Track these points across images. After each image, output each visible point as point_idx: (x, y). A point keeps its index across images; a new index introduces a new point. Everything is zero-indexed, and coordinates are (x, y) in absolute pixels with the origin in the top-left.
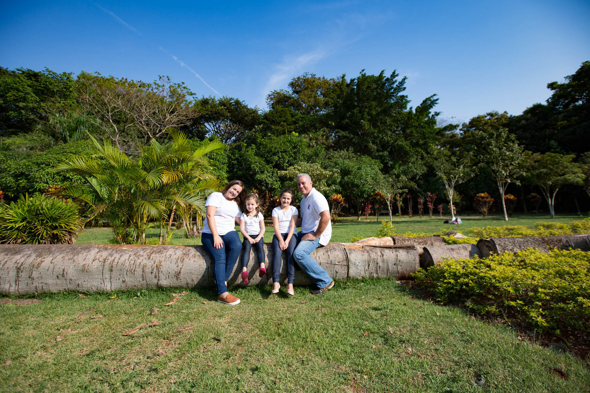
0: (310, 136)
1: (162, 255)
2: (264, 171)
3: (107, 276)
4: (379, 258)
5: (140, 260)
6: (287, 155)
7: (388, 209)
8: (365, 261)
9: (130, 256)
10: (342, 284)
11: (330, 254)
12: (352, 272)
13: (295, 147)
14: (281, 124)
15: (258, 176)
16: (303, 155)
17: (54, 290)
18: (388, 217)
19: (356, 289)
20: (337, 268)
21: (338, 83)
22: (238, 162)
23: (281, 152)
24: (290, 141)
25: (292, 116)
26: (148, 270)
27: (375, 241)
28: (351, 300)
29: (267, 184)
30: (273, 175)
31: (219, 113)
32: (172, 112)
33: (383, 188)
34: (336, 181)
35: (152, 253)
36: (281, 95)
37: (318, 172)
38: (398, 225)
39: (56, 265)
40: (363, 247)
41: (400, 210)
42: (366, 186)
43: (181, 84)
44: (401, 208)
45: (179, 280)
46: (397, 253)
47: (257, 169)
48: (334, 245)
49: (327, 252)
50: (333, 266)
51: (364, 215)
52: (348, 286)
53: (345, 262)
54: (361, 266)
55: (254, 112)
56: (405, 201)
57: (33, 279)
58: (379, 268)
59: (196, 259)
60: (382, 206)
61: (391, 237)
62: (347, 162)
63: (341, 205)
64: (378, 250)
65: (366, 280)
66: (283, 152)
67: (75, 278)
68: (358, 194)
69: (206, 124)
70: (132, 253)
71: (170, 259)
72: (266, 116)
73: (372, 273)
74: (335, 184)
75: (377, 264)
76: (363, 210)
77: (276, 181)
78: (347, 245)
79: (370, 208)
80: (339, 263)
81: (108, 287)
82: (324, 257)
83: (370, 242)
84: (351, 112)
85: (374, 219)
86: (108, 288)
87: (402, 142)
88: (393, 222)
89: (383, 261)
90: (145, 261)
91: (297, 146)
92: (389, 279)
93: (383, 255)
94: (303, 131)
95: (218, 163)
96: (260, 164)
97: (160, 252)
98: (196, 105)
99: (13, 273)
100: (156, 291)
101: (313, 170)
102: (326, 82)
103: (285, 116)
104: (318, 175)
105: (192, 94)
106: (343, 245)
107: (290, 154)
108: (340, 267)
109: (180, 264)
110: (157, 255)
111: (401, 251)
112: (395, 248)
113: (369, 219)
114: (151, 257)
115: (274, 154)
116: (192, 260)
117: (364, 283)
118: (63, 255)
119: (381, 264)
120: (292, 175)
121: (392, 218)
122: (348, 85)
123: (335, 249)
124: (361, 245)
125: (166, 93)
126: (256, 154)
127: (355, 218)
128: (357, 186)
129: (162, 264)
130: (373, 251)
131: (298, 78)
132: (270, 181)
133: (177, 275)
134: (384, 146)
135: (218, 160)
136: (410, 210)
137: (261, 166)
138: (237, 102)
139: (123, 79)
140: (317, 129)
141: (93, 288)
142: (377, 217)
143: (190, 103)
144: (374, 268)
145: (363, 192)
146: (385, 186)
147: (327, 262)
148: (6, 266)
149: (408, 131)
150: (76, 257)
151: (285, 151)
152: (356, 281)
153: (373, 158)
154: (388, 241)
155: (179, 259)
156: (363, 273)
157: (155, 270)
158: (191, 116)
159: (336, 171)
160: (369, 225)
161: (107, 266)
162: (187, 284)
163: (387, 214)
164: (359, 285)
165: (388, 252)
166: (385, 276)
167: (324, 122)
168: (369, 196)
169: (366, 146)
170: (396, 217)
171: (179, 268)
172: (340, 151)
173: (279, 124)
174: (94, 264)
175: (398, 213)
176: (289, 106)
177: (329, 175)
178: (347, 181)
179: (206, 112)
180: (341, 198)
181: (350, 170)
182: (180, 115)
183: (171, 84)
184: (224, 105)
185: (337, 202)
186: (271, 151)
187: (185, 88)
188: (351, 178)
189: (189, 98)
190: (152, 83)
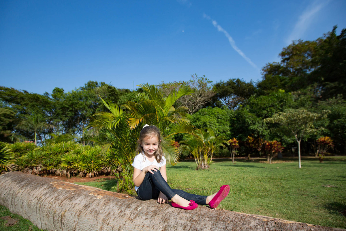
2: (256, 123)
6: (274, 108)
13: (281, 101)
15: (252, 127)
22: (237, 118)
23: (269, 107)
24: (277, 97)
25: (281, 81)
29: (258, 132)
30: (263, 125)
31: (226, 91)
32: (200, 96)
34: (324, 125)
37: (304, 115)
43: (203, 77)
47: (250, 122)
55: (250, 85)
62: (336, 107)
66: (271, 106)
69: (220, 100)
72: (260, 85)
74: (323, 128)
77: (266, 129)
91: (283, 100)
95: (223, 121)
96: (252, 118)
98: (213, 89)
99: (11, 198)
101: (299, 114)
103: (275, 82)
104: (304, 118)
105: (210, 82)
107: (277, 107)
115: (264, 109)
125: (196, 86)
126: (250, 111)
132: (260, 129)
135: (223, 119)
137: (253, 119)
138: (238, 81)
139: (174, 82)
143: (210, 88)
151: (273, 106)
158: (211, 95)
172: (328, 100)
176: (279, 74)
177: (317, 117)
178: (337, 125)
179: (219, 92)
180: (330, 140)
181: (340, 114)
182: (204, 96)
183: (198, 79)
184: (230, 85)
185: (324, 143)
186: (261, 107)
187: (206, 79)
188: (342, 121)
189: (209, 85)
190: (189, 81)
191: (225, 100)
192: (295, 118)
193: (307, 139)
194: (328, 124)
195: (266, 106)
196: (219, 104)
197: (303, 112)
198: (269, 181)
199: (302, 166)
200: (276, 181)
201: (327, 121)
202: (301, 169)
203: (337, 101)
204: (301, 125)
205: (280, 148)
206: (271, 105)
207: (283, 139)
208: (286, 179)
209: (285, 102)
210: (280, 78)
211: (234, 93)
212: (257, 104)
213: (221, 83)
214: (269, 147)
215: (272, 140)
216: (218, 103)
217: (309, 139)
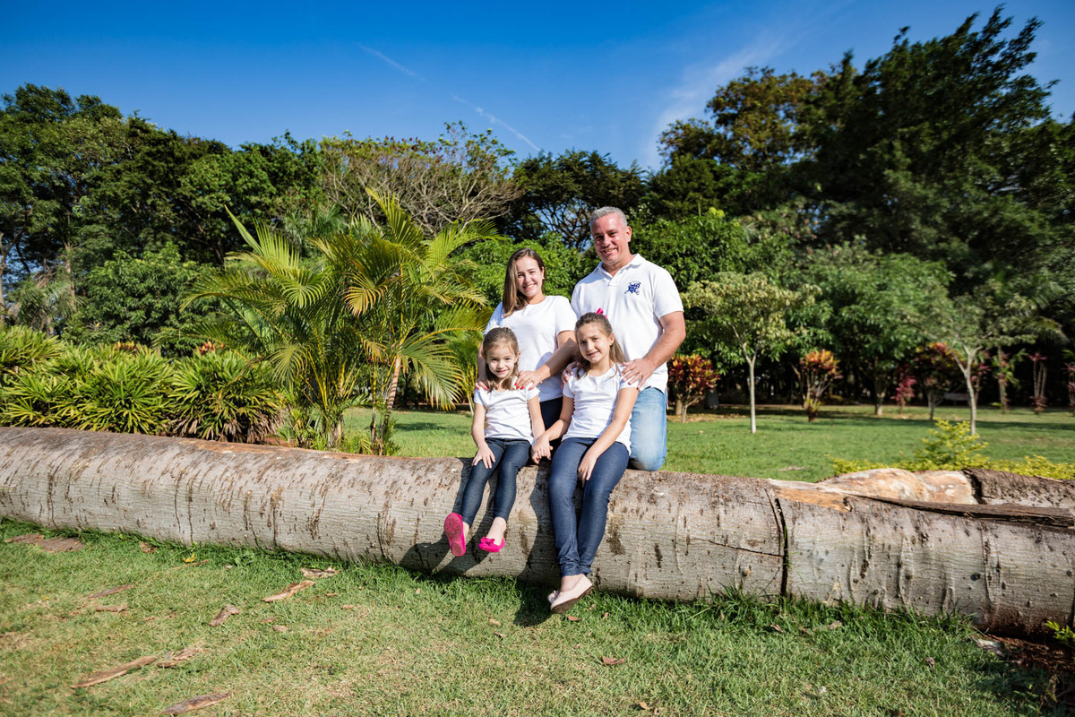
0: (757, 219)
1: (287, 474)
3: (183, 510)
4: (907, 545)
5: (242, 482)
6: (695, 261)
7: (964, 390)
8: (852, 550)
9: (226, 470)
10: (760, 616)
11: (722, 515)
12: (802, 580)
13: (714, 244)
14: (688, 197)
16: (735, 260)
17: (104, 526)
18: (966, 410)
19: (811, 642)
20: (746, 561)
21: (834, 79)
23: (682, 255)
24: (702, 231)
25: (717, 177)
26: (255, 507)
27: (899, 484)
28: (776, 691)
31: (558, 187)
32: (474, 194)
33: (951, 331)
34: (819, 320)
35: (268, 468)
36: (691, 131)
37: (763, 294)
38: (994, 432)
39: (105, 476)
40: (845, 502)
41: (1003, 394)
42: (900, 328)
43: (486, 134)
44: (1010, 388)
45: (317, 540)
46: (988, 537)
48: (742, 485)
49: (714, 505)
50: (731, 553)
51: (894, 403)
52: (782, 623)
53: (775, 546)
54: (833, 565)
55: (630, 176)
56: (1023, 371)
57: (70, 500)
58: (906, 583)
59: (354, 492)
60: (948, 382)
61: (965, 471)
62: (848, 272)
63: (829, 377)
64: (905, 517)
65: (852, 615)
66: (686, 255)
67: (131, 507)
68: (877, 352)
69: (538, 212)
70: (232, 464)
71: (300, 486)
72: (655, 185)
73: (875, 593)
74: (816, 327)
75: (899, 565)
76: (892, 391)
78: (789, 487)
79: (913, 386)
80: (753, 545)
81: (184, 534)
82: (702, 521)
83: (882, 483)
84: (865, 152)
85: (922, 413)
86: (187, 537)
87: (1015, 212)
88: (980, 425)
89: (925, 559)
90: (251, 485)
91: (719, 240)
92: (946, 626)
93: (923, 538)
94: (741, 207)
97: (284, 466)
98: (517, 176)
99: (44, 486)
100: (272, 556)
101: (750, 290)
102: (799, 83)
103: (700, 178)
104: (761, 300)
105: (507, 153)
106: (775, 488)
107: (702, 259)
108: (754, 557)
109: (318, 500)
110: (278, 472)
111: (1005, 531)
112: (978, 516)
113: (909, 412)
114: (264, 477)
116: (347, 491)
117: (844, 623)
118: (119, 457)
119: (913, 568)
120: (698, 300)
121: (975, 413)
122: (859, 81)
123: (741, 500)
124: (840, 491)
125: (460, 159)
127: (867, 409)
128: (875, 330)
129: (282, 495)
130: (883, 520)
131: (732, 85)
133: (314, 524)
134: (957, 226)
135: (551, 280)
136: (1039, 395)
138: (595, 159)
139: (387, 138)
140: (773, 202)
141: (163, 533)
142: (929, 409)
143: (506, 172)
144: (884, 579)
145: (891, 346)
146: (958, 328)
147: (710, 537)
148: (36, 471)
149: (1040, 181)
150: (137, 463)
151: (691, 254)
152: (812, 610)
153: (922, 259)
154: (953, 486)
155: (317, 486)
156: (839, 588)
157: (268, 508)
158: (508, 196)
159: (811, 291)
160: (904, 429)
161: (183, 490)
162: (336, 550)
163: (964, 404)
164: (822, 628)
165: (948, 527)
166: (930, 611)
167: (795, 183)
168: (909, 354)
169: (907, 232)
170: (990, 412)
171: (316, 510)
172: (833, 247)
173: (684, 197)
174: (161, 481)
175: (999, 401)
176: (710, 156)
177: (791, 301)
178: (849, 320)
179: (535, 188)
180: (831, 360)
181: (857, 292)
182: (487, 197)
183: (468, 138)
184: (569, 168)
185: (819, 369)
186: (659, 253)
187: (494, 142)
188: (858, 310)
189: (503, 162)
190: (436, 141)
191: (553, 214)
192: (742, 298)
193: (778, 354)
194: (828, 317)
195: (674, 254)
196: (534, 224)
197: (760, 285)
198: (673, 461)
199: (757, 427)
200: (689, 460)
201: (826, 309)
202: (756, 435)
203: (854, 253)
204: (755, 319)
205: (709, 378)
206: (687, 250)
207: (718, 352)
208: (713, 455)
209: (725, 245)
210: (715, 169)
211: (582, 194)
212: (649, 242)
213: (541, 160)
214: (681, 372)
215: (689, 353)
216: (530, 222)
217: (783, 356)
